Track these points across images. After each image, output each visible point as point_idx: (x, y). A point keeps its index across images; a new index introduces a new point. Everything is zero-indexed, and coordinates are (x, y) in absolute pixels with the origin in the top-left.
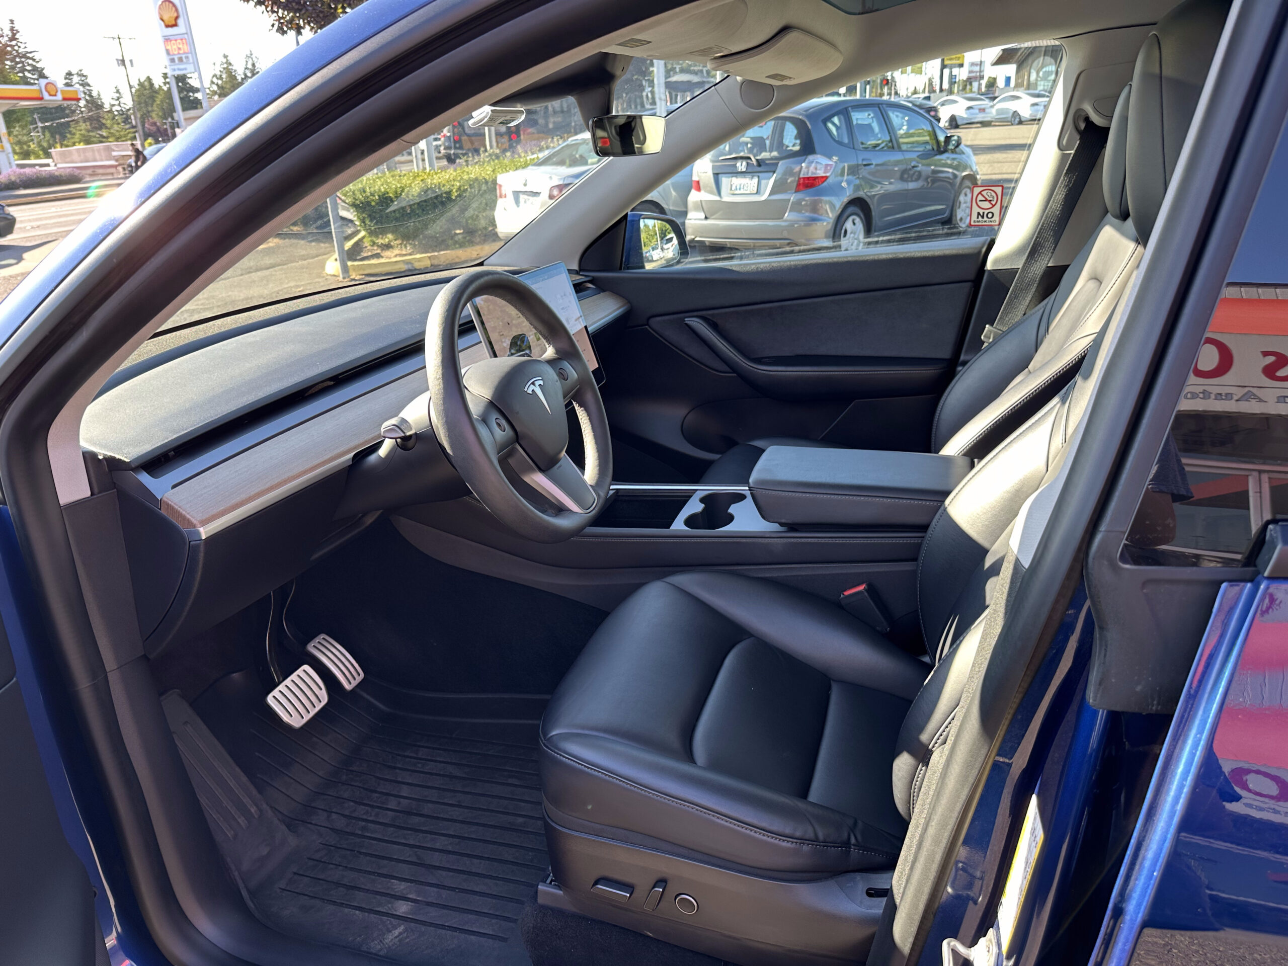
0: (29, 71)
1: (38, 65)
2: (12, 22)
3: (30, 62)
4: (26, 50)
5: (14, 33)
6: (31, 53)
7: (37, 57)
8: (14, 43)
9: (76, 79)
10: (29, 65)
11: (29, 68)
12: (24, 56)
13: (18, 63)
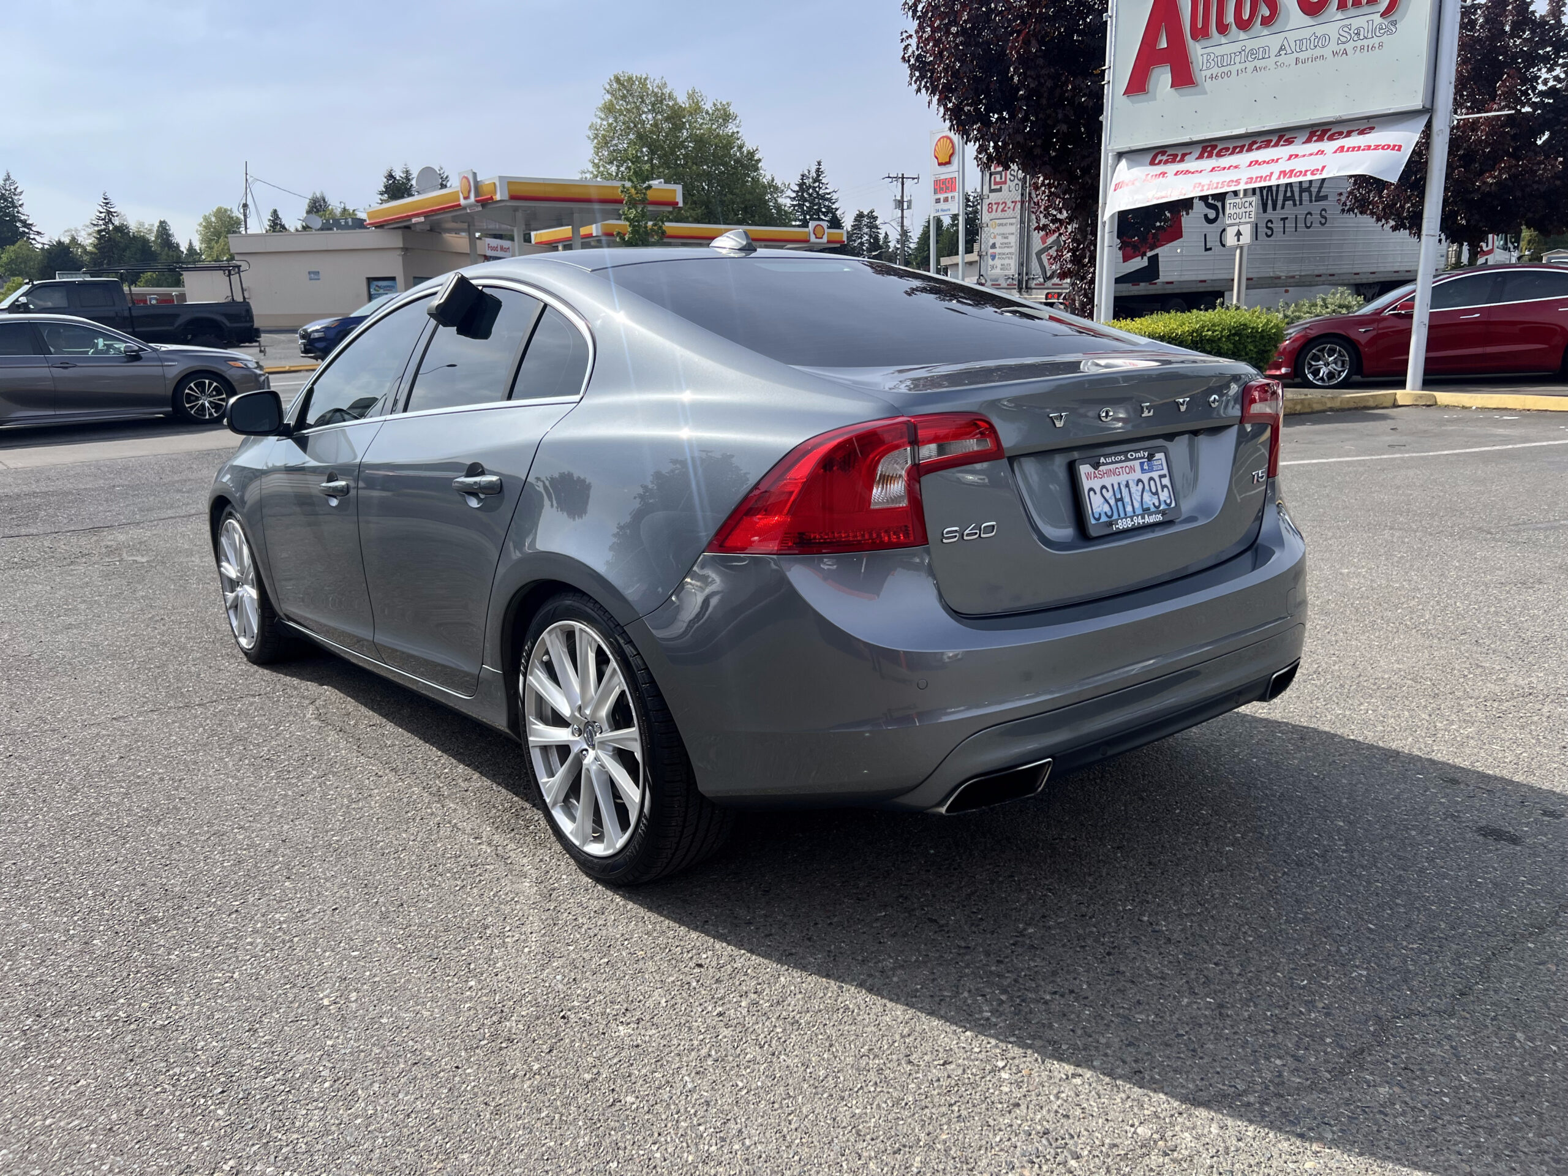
0: (823, 213)
1: (834, 207)
2: (819, 163)
3: (827, 203)
4: (828, 191)
5: (818, 172)
6: (829, 194)
7: (835, 196)
8: (817, 184)
9: (866, 220)
10: (825, 206)
11: (824, 210)
12: (823, 197)
13: (815, 205)
